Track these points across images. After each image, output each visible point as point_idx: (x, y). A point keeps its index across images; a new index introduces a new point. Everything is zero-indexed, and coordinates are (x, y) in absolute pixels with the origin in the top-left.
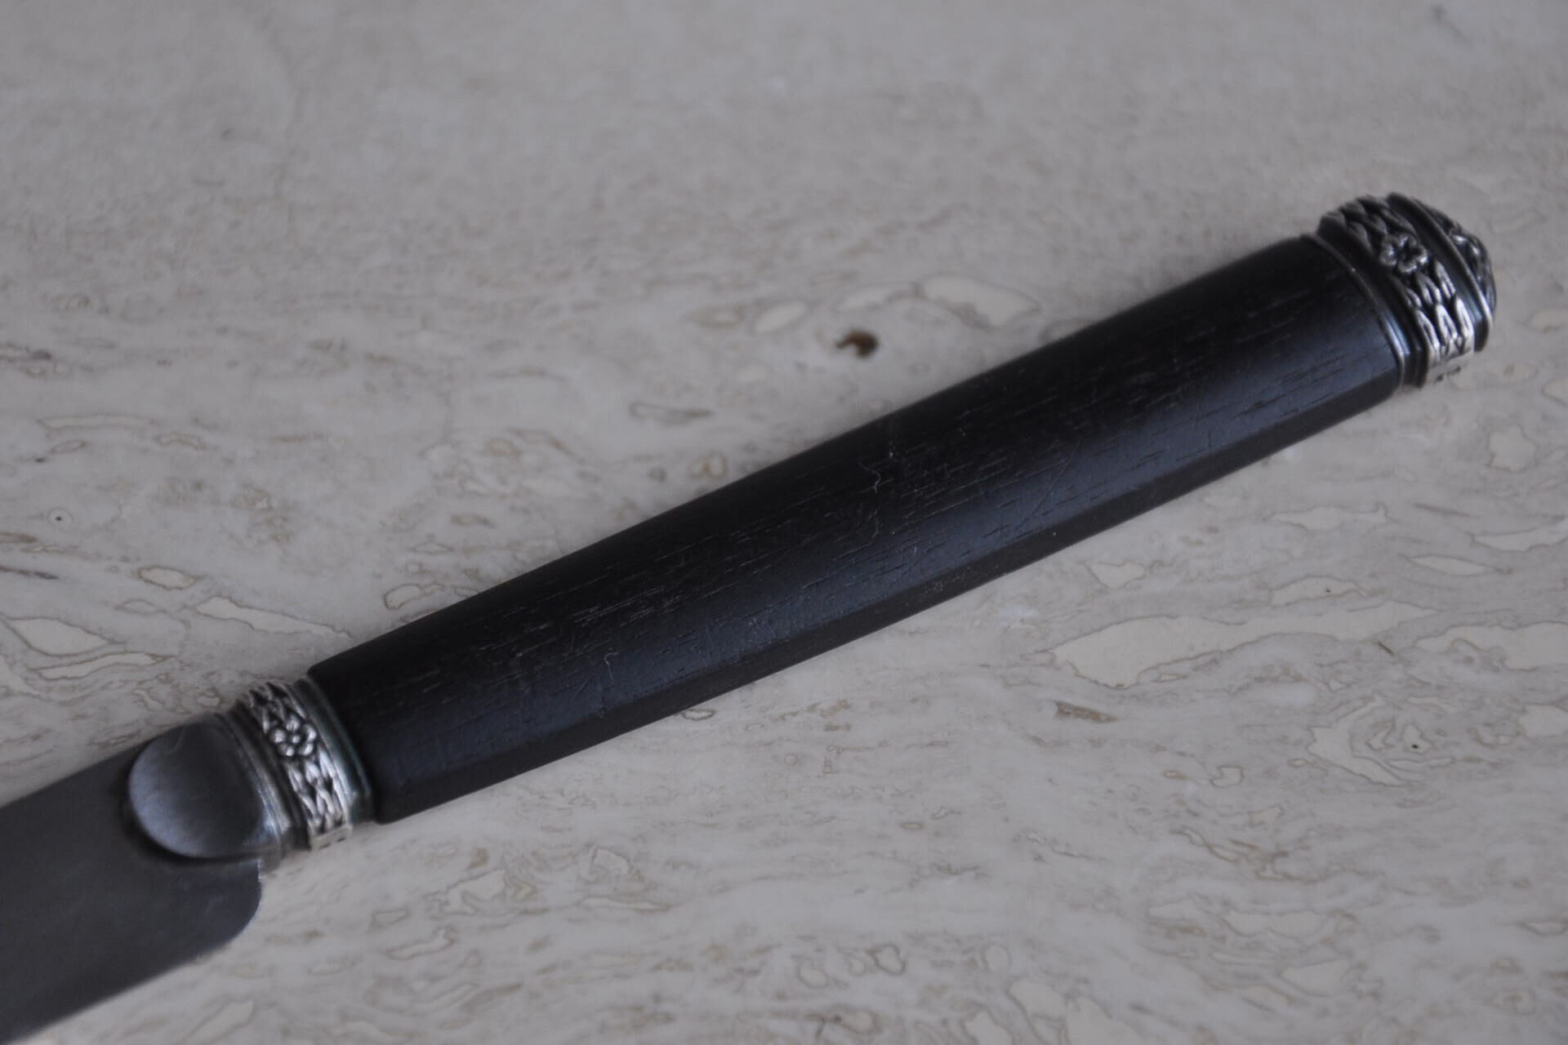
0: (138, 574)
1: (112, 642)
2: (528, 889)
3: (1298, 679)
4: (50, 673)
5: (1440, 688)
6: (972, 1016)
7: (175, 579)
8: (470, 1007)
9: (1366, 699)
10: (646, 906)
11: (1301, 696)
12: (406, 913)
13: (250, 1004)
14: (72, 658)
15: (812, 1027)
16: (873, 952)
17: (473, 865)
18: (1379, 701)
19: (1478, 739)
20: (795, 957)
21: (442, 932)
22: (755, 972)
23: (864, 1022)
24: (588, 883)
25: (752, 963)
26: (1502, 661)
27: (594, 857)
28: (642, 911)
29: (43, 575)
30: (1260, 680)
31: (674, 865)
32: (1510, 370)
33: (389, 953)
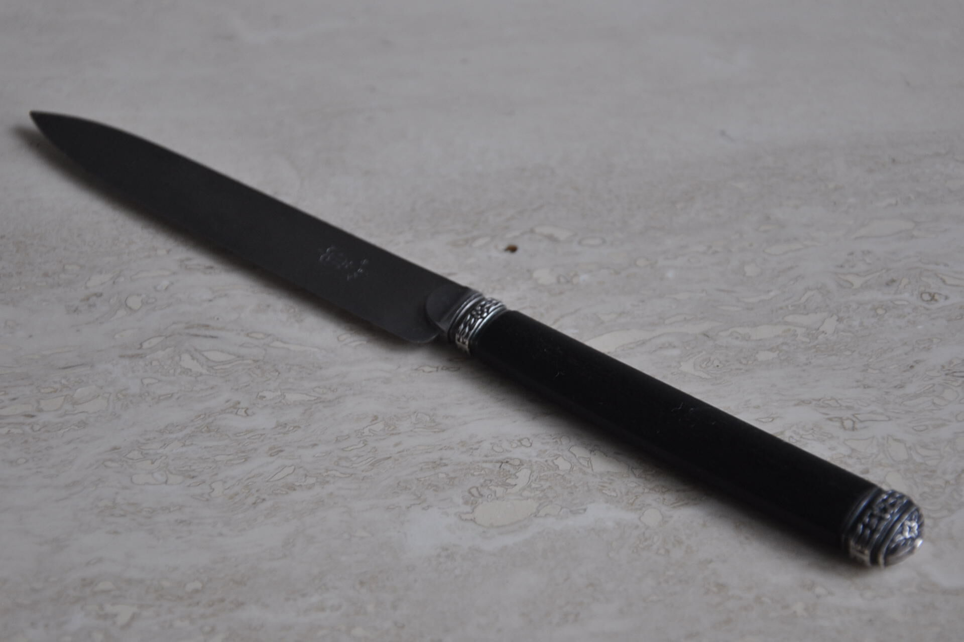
0: (248, 335)
1: (239, 357)
2: (392, 427)
3: (674, 347)
4: (216, 368)
5: (727, 347)
6: (556, 459)
7: (261, 336)
8: (373, 465)
9: (699, 352)
10: (437, 430)
11: (676, 352)
12: (349, 436)
13: (293, 467)
14: (223, 363)
15: (498, 465)
16: (520, 441)
17: (373, 420)
18: (704, 353)
19: (741, 363)
20: (491, 444)
21: (362, 442)
22: (477, 449)
23: (517, 463)
24: (415, 424)
25: (476, 446)
26: (750, 337)
27: (417, 416)
28: (435, 432)
29: (212, 337)
30: (661, 348)
31: (447, 417)
32: (751, 245)
33: (343, 449)
